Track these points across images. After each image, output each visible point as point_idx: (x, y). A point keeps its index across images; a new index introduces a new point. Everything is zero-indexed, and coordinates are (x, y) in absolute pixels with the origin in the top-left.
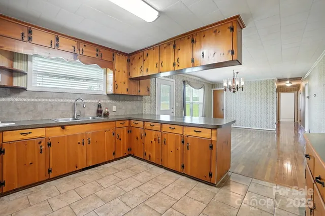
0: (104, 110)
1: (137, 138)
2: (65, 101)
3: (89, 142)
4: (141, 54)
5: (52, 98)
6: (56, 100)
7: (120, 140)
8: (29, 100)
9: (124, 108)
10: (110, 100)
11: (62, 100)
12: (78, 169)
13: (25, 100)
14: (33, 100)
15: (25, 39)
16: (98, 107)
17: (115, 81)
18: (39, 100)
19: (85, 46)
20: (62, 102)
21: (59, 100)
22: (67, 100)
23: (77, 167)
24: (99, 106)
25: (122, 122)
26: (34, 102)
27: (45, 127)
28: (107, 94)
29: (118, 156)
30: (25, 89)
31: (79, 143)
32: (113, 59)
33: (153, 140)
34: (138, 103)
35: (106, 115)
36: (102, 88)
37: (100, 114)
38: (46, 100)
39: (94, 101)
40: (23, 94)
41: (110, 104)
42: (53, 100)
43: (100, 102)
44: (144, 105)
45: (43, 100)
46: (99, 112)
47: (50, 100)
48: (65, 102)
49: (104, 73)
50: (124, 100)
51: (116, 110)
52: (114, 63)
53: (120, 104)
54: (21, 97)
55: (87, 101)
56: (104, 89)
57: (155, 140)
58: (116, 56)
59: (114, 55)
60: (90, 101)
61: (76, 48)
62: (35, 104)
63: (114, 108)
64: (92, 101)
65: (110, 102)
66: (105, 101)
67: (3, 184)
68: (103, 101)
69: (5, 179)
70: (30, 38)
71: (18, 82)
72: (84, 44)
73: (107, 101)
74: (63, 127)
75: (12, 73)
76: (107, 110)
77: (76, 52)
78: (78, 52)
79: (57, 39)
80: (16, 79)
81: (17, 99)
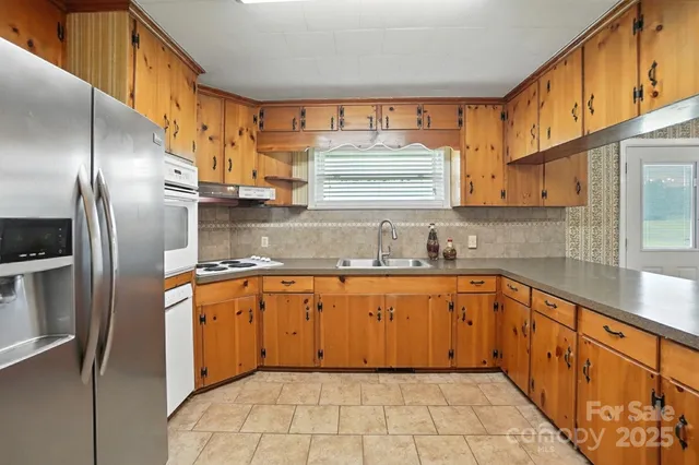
0: (445, 246)
1: (515, 331)
2: (364, 225)
3: (391, 315)
4: (533, 88)
5: (343, 221)
6: (349, 225)
7: (470, 323)
8: (311, 225)
9: (500, 239)
10: (462, 221)
11: (359, 225)
12: (367, 366)
13: (306, 224)
14: (315, 225)
15: (297, 128)
16: (430, 238)
17: (466, 176)
18: (325, 224)
19: (391, 109)
20: (358, 228)
21: (354, 224)
22: (369, 224)
23: (366, 362)
24: (433, 235)
25: (476, 280)
26: (318, 229)
27: (315, 276)
28: (454, 208)
29: (461, 362)
30: (305, 208)
31: (371, 314)
32: (460, 123)
33: (553, 352)
34: (549, 228)
35: (450, 257)
36: (443, 194)
37: (434, 255)
38: (335, 224)
39: (422, 224)
40: (304, 215)
41: (461, 232)
42: (345, 224)
43: (432, 227)
44: (569, 231)
45: (330, 224)
46: (433, 249)
47: (340, 224)
48: (365, 228)
49: (445, 159)
50: (501, 220)
51: (475, 244)
52: (461, 131)
53: (488, 230)
54: (301, 221)
55: (408, 224)
56: (446, 197)
57: (559, 352)
58: (468, 113)
59: (460, 112)
60: (413, 225)
61: (374, 120)
62: (318, 232)
63: (472, 241)
64: (417, 224)
65: (462, 224)
66: (447, 224)
67: (263, 353)
68: (442, 224)
69: (265, 347)
70: (303, 124)
71: (297, 198)
72: (389, 107)
73: (452, 224)
74: (342, 278)
75: (290, 183)
76: (450, 245)
77: (374, 128)
78: (379, 125)
79: (342, 112)
80: (294, 192)
81: (296, 225)
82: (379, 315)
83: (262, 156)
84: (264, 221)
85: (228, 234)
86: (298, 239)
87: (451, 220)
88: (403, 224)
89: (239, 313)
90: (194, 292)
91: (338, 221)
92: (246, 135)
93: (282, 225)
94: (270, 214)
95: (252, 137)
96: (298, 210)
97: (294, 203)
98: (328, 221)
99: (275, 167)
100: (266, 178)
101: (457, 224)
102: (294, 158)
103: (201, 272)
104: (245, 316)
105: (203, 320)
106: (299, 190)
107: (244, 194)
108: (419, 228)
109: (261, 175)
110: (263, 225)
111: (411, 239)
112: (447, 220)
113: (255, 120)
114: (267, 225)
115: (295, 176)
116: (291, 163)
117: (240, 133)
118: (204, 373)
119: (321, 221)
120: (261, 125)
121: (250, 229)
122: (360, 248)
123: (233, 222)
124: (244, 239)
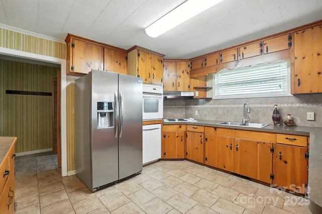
2: (238, 106)
3: (237, 148)
5: (228, 104)
7: (285, 162)
8: (214, 106)
10: (302, 103)
11: (235, 106)
12: (225, 169)
13: (212, 106)
14: (216, 106)
16: (274, 113)
17: (295, 75)
18: (220, 106)
19: (245, 48)
20: (235, 107)
21: (233, 106)
23: (225, 167)
25: (290, 136)
26: (217, 108)
27: (204, 126)
28: (294, 95)
30: (211, 99)
31: (227, 146)
32: (290, 44)
35: (288, 124)
36: (286, 87)
37: (276, 122)
38: (224, 106)
40: (211, 102)
41: (301, 109)
42: (228, 106)
43: (276, 107)
45: (222, 106)
46: (275, 119)
47: (226, 106)
48: (239, 108)
51: (313, 118)
52: (291, 49)
54: (210, 104)
60: (266, 106)
61: (236, 56)
63: (310, 116)
64: (269, 105)
65: (302, 105)
66: (290, 105)
67: (187, 154)
68: (286, 105)
69: (187, 151)
70: (206, 64)
71: (209, 95)
72: (243, 48)
73: (293, 105)
74: (215, 128)
75: (206, 89)
76: (289, 117)
77: (236, 59)
78: (239, 57)
79: (221, 56)
80: (208, 92)
81: (208, 106)
82: (231, 147)
83: (192, 79)
84: (196, 105)
85: (184, 110)
86: (208, 112)
87: (292, 103)
88: (259, 106)
89: (177, 137)
90: (162, 127)
91: (226, 104)
92: (185, 73)
93: (203, 106)
94: (198, 102)
95: (188, 73)
96: (208, 100)
97: (207, 97)
98: (220, 104)
99: (198, 83)
100: (194, 88)
101: (297, 105)
102: (206, 78)
103: (166, 121)
104: (180, 138)
105: (165, 136)
106: (209, 91)
107: (183, 94)
108: (270, 107)
109: (192, 87)
110: (196, 106)
111: (264, 114)
112: (289, 103)
113: (189, 66)
114: (197, 106)
115: (207, 86)
116: (206, 81)
117: (183, 72)
118: (165, 154)
119: (218, 104)
120: (191, 68)
121: (191, 108)
122: (236, 117)
123: (186, 105)
124: (189, 112)
